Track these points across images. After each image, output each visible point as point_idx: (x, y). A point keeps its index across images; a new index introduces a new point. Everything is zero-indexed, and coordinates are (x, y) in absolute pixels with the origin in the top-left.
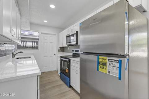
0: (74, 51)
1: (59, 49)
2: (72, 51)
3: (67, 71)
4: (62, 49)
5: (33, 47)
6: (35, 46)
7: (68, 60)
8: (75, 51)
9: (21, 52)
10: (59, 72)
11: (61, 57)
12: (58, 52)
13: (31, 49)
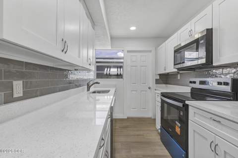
0: (195, 82)
1: (158, 77)
2: (191, 82)
3: (178, 130)
4: (165, 78)
5: (117, 75)
6: (120, 73)
7: (180, 105)
8: (198, 83)
9: (97, 83)
10: (158, 125)
11: (164, 95)
12: (156, 84)
13: (115, 78)
